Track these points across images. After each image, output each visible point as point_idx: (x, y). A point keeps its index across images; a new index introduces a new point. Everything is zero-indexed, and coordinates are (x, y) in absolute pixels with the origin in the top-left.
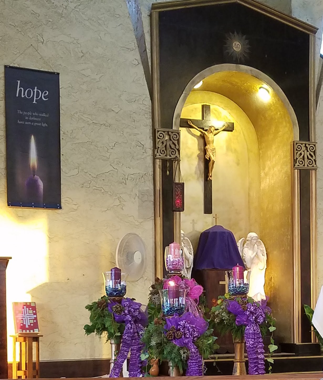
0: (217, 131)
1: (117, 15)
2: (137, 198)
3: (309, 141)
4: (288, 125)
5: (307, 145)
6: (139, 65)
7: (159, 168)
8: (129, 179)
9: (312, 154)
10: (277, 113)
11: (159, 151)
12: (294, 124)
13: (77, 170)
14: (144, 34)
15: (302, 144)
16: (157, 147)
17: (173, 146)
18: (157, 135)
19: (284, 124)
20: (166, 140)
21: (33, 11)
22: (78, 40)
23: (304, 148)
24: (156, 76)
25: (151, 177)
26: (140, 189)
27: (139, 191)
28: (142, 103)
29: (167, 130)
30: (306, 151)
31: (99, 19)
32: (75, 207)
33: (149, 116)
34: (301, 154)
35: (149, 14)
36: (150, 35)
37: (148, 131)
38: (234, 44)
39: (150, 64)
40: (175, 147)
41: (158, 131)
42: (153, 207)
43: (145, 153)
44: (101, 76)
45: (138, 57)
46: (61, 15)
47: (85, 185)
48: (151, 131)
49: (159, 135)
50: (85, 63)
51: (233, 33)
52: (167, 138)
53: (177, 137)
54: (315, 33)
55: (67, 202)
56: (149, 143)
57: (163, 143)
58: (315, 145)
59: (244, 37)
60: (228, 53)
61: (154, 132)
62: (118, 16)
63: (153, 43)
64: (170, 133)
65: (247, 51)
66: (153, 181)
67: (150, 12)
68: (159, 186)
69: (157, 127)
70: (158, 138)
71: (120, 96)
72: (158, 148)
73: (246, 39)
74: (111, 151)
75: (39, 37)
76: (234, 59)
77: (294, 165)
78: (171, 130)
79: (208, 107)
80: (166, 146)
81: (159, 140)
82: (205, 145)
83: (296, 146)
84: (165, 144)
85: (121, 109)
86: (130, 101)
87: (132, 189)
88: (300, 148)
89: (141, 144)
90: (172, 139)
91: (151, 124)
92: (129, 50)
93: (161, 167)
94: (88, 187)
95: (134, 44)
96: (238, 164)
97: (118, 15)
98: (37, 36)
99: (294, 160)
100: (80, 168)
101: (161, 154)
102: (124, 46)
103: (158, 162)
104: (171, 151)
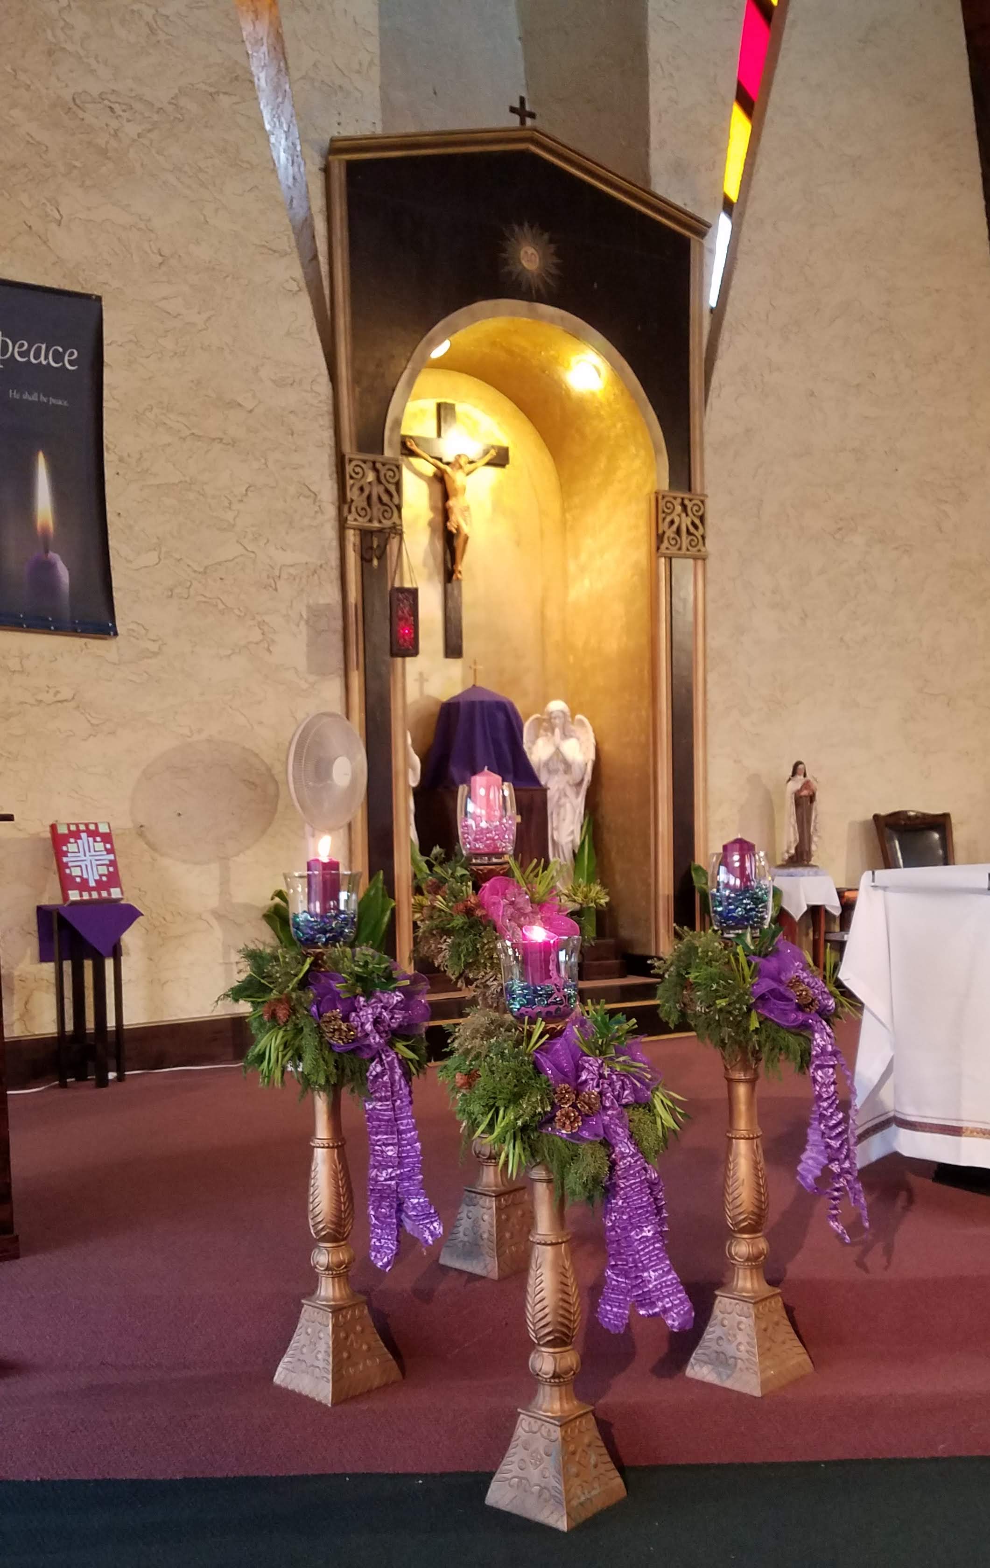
0: (472, 466)
1: (243, 162)
2: (303, 623)
3: (690, 490)
4: (642, 453)
5: (686, 502)
6: (301, 293)
7: (355, 551)
8: (284, 575)
9: (697, 522)
10: (615, 426)
11: (353, 509)
12: (657, 452)
13: (156, 554)
14: (311, 215)
15: (675, 498)
16: (349, 500)
17: (385, 498)
18: (349, 469)
19: (633, 450)
20: (370, 483)
21: (31, 137)
22: (149, 220)
23: (679, 508)
24: (343, 322)
25: (335, 574)
26: (311, 601)
27: (309, 607)
28: (309, 389)
29: (370, 457)
30: (684, 515)
31: (200, 170)
32: (154, 647)
33: (327, 421)
34: (672, 522)
35: (323, 166)
36: (325, 218)
37: (325, 459)
38: (522, 253)
39: (327, 292)
40: (391, 500)
41: (351, 461)
42: (339, 645)
43: (319, 514)
44: (209, 318)
45: (298, 272)
46: (103, 152)
47: (176, 591)
48: (333, 458)
49: (354, 471)
50: (169, 282)
51: (521, 225)
52: (371, 477)
53: (395, 475)
54: (702, 234)
55: (135, 634)
56: (328, 490)
57: (362, 489)
58: (703, 502)
59: (546, 236)
60: (510, 273)
61: (340, 461)
62: (245, 165)
63: (334, 239)
64: (378, 465)
65: (554, 271)
66: (339, 582)
67: (324, 163)
68: (353, 595)
69: (348, 448)
70: (351, 477)
71: (256, 370)
72: (352, 501)
73: (551, 241)
74: (236, 506)
75: (49, 208)
76: (524, 289)
77: (658, 548)
78: (378, 458)
79: (450, 408)
80: (369, 498)
81: (352, 482)
82: (446, 496)
83: (662, 503)
84: (366, 493)
85: (260, 402)
86: (280, 383)
87: (292, 602)
88: (672, 506)
89: (310, 491)
90: (383, 481)
91: (332, 443)
92: (277, 255)
93: (358, 548)
94: (186, 596)
95: (287, 242)
96: (518, 544)
97: (248, 162)
98: (44, 204)
99: (658, 535)
100: (164, 549)
101: (358, 518)
102: (264, 243)
103: (352, 537)
104: (382, 510)
